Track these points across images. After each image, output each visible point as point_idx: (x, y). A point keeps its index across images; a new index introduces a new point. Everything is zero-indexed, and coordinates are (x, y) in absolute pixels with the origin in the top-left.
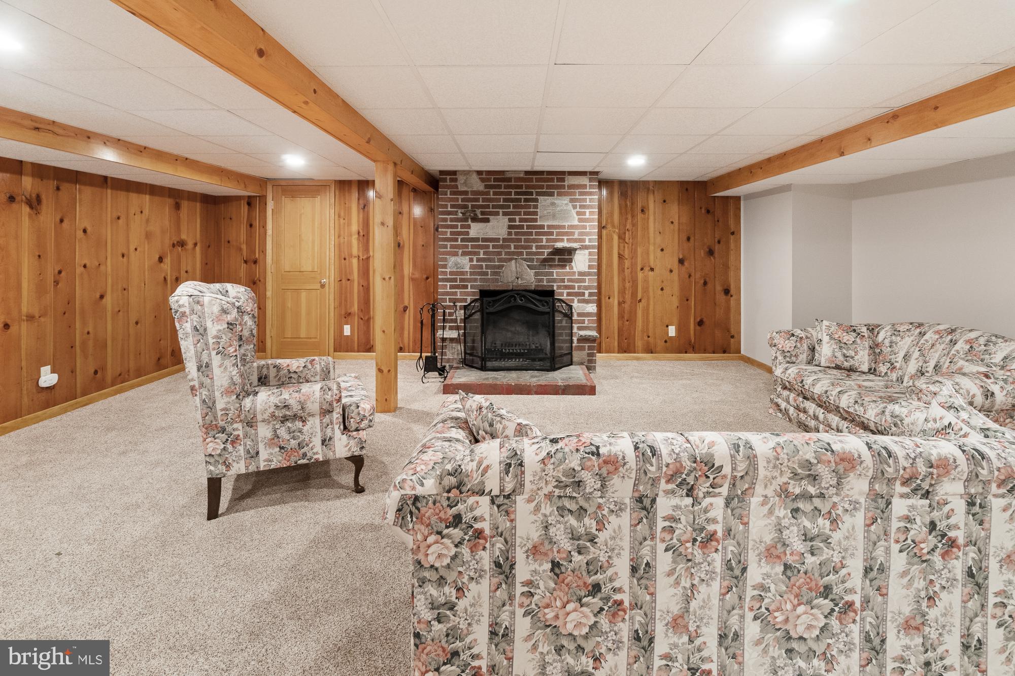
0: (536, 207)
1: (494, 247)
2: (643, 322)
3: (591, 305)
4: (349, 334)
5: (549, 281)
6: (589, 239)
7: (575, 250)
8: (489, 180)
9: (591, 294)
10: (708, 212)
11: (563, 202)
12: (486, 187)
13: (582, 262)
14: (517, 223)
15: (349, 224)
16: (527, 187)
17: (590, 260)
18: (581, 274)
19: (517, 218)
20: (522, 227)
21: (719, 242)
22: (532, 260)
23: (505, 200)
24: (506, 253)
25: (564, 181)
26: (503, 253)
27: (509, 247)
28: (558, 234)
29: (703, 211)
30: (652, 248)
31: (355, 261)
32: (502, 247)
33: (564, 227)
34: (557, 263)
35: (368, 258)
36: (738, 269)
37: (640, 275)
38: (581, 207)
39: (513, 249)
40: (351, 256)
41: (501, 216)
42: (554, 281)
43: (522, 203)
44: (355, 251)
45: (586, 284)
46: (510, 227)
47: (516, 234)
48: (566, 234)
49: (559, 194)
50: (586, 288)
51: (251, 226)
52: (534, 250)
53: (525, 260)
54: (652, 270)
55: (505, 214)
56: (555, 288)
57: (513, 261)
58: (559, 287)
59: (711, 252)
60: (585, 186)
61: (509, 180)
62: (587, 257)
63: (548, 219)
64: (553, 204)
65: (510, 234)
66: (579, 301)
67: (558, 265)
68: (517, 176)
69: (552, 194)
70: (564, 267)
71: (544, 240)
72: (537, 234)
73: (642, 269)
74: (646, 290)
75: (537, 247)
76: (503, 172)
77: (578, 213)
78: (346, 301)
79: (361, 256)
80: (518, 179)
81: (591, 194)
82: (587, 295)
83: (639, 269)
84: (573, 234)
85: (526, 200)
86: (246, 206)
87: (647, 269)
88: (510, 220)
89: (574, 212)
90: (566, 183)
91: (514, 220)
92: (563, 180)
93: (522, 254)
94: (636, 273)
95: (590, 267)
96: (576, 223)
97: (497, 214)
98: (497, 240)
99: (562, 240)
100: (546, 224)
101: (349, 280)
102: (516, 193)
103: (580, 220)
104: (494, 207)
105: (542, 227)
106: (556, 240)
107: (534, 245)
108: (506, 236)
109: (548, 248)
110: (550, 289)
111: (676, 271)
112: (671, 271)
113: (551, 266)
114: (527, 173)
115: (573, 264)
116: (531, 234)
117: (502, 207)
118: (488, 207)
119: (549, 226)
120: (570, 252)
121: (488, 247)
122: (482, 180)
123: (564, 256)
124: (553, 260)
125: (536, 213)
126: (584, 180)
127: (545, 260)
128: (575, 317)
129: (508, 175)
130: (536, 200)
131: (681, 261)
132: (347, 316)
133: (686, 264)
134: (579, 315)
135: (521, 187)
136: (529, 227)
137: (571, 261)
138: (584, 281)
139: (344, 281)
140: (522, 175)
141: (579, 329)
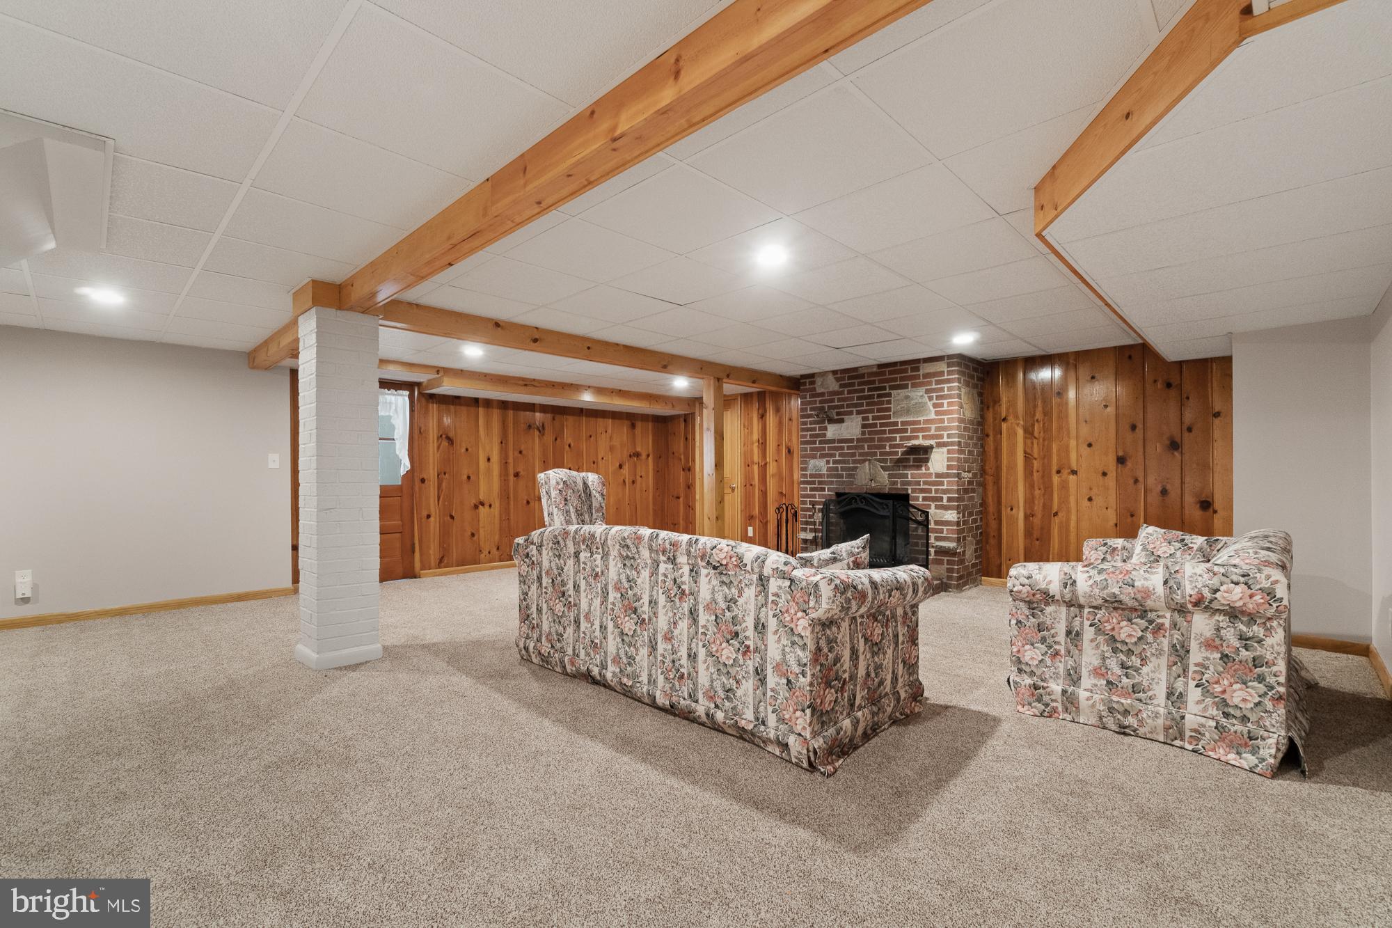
0: (889, 402)
1: (849, 448)
2: (1060, 542)
3: (950, 512)
4: (752, 535)
5: (903, 483)
6: (948, 434)
7: (931, 447)
8: (843, 379)
9: (949, 499)
10: (1169, 385)
11: (918, 394)
12: (841, 386)
13: (939, 461)
14: (871, 422)
15: (752, 433)
16: (881, 382)
17: (949, 459)
18: (938, 475)
19: (870, 415)
20: (875, 425)
21: (1190, 430)
22: (885, 461)
23: (859, 398)
24: (861, 454)
25: (919, 371)
26: (857, 454)
27: (863, 447)
28: (913, 431)
29: (1159, 385)
30: (1073, 443)
31: (756, 467)
32: (856, 448)
33: (918, 422)
34: (911, 464)
35: (766, 464)
36: (1229, 471)
37: (1056, 479)
38: (938, 398)
39: (866, 450)
40: (753, 462)
41: (854, 416)
42: (909, 483)
43: (876, 400)
44: (756, 459)
45: (945, 487)
46: (864, 426)
47: (870, 433)
48: (922, 430)
49: (914, 386)
50: (945, 492)
51: (686, 439)
52: (888, 449)
53: (879, 461)
54: (1074, 472)
55: (859, 413)
56: (910, 492)
57: (867, 462)
58: (914, 491)
59: (1174, 445)
60: (942, 373)
61: (863, 376)
62: (946, 456)
63: (902, 415)
64: (907, 397)
65: (863, 433)
66: (937, 507)
67: (913, 466)
68: (870, 371)
69: (906, 387)
70: (919, 467)
71: (898, 439)
72: (891, 432)
73: (1058, 472)
74: (1064, 501)
75: (891, 447)
76: (856, 369)
77: (935, 406)
78: (750, 505)
79: (760, 462)
80: (871, 374)
81: (948, 381)
82: (945, 500)
83: (1054, 469)
84: (929, 429)
85: (879, 396)
86: (684, 421)
87: (1065, 472)
88: (864, 419)
89: (930, 404)
90: (921, 372)
91: (867, 418)
92: (917, 369)
93: (875, 454)
94: (1050, 478)
95: (949, 467)
96: (933, 416)
97: (851, 413)
98: (851, 440)
99: (917, 437)
100: (899, 420)
101: (751, 485)
102: (870, 390)
103: (937, 413)
104: (848, 406)
105: (896, 424)
106: (910, 438)
107: (888, 444)
108: (860, 437)
109: (902, 448)
110: (904, 492)
111: (1112, 475)
112: (1104, 474)
113: (905, 467)
114: (880, 366)
115: (929, 464)
116: (884, 432)
117: (855, 405)
118: (842, 406)
119: (903, 423)
120: (927, 450)
121: (842, 448)
122: (837, 380)
123: (919, 455)
124: (908, 460)
125: (889, 409)
126: (942, 367)
127: (899, 461)
128: (932, 526)
129: (861, 371)
130: (889, 395)
131: (1121, 460)
132: (752, 519)
133: (1129, 464)
134: (937, 523)
135: (874, 382)
136: (882, 425)
137: (927, 460)
138: (942, 483)
139: (748, 487)
140: (875, 370)
141: (937, 539)
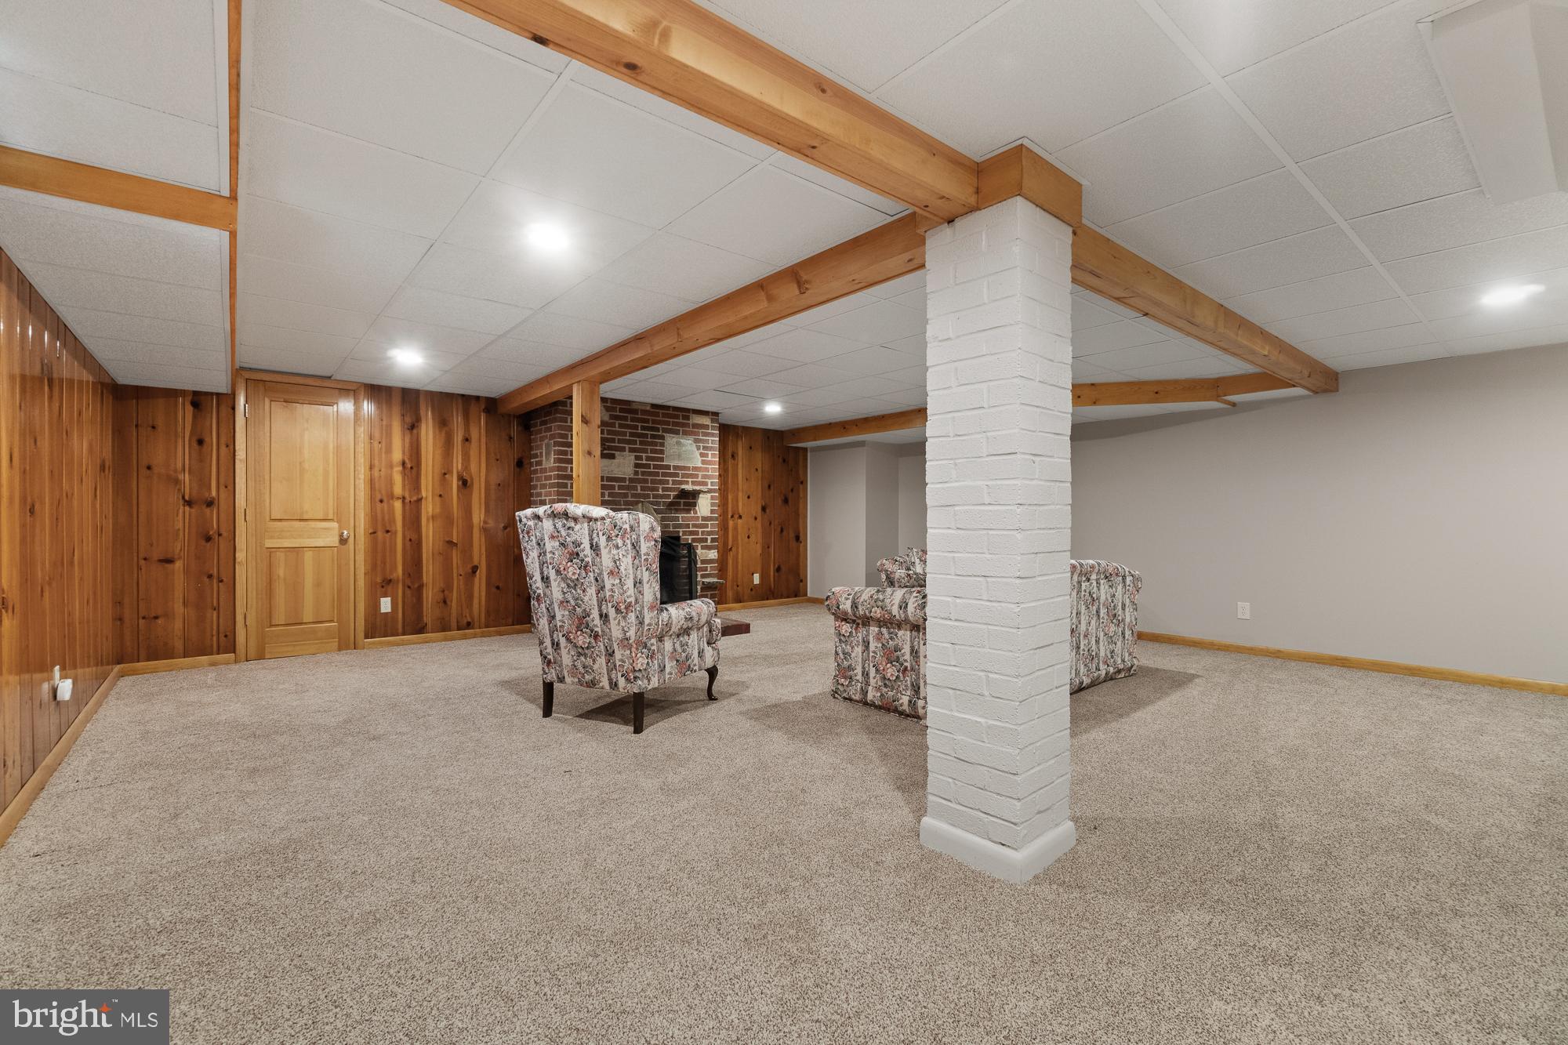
0: (662, 445)
1: (620, 487)
2: (733, 571)
3: (713, 551)
4: (389, 610)
5: (675, 526)
6: (712, 482)
7: (699, 492)
8: (614, 409)
9: (713, 540)
10: (784, 461)
11: (688, 443)
12: (612, 417)
13: (705, 506)
14: (644, 462)
15: (389, 450)
16: (654, 422)
17: (712, 505)
18: (705, 519)
19: (644, 455)
20: (648, 466)
21: (791, 490)
22: (658, 503)
23: (632, 435)
24: (633, 496)
25: (689, 419)
26: (630, 495)
27: (635, 488)
28: (684, 476)
29: (781, 459)
30: (740, 494)
31: (398, 505)
32: (628, 487)
33: (688, 468)
34: (682, 507)
35: (420, 500)
36: (806, 517)
37: (731, 523)
38: (704, 448)
39: (639, 491)
40: (391, 496)
41: (627, 453)
42: (680, 526)
43: (649, 440)
44: (398, 489)
45: (709, 529)
46: (637, 466)
47: (643, 473)
48: (691, 476)
49: (685, 433)
50: (709, 533)
51: (200, 442)
52: (661, 492)
53: (652, 503)
54: (740, 517)
55: (632, 450)
56: (681, 535)
57: (640, 505)
58: (685, 533)
59: (786, 501)
60: (706, 427)
61: (635, 411)
62: (709, 501)
63: (674, 459)
64: (678, 443)
65: (636, 473)
66: (703, 548)
67: (684, 509)
68: (643, 408)
69: (677, 433)
70: (688, 511)
71: (671, 482)
72: (664, 474)
73: (732, 517)
74: (735, 539)
75: (664, 489)
76: (628, 402)
77: (702, 455)
78: (384, 563)
79: (407, 495)
80: (644, 412)
81: (713, 435)
82: (709, 541)
83: (730, 516)
84: (697, 476)
85: (653, 437)
86: (189, 409)
87: (736, 516)
88: (637, 458)
89: (697, 454)
90: (691, 422)
91: (640, 458)
92: (688, 418)
93: (648, 496)
94: (727, 520)
95: (712, 511)
96: (700, 465)
97: (623, 449)
98: (623, 480)
99: (687, 483)
100: (672, 464)
101: (388, 532)
102: (643, 428)
103: (703, 462)
104: (620, 441)
105: (668, 467)
106: (681, 483)
107: (661, 486)
108: (632, 476)
109: (674, 491)
110: (676, 535)
111: (759, 518)
112: (756, 519)
113: (677, 511)
114: (654, 406)
115: (697, 508)
116: (657, 474)
117: (628, 442)
118: (613, 441)
119: (676, 467)
120: (695, 495)
121: (613, 487)
122: (607, 409)
123: (688, 499)
124: (678, 504)
125: (662, 452)
126: (706, 421)
127: (671, 504)
128: (699, 565)
129: (634, 407)
130: (663, 438)
131: (764, 509)
132: (385, 585)
133: (767, 511)
134: (703, 562)
135: (647, 421)
136: (655, 467)
137: (694, 505)
138: (706, 526)
139: (380, 534)
140: (648, 408)
141: (703, 576)
